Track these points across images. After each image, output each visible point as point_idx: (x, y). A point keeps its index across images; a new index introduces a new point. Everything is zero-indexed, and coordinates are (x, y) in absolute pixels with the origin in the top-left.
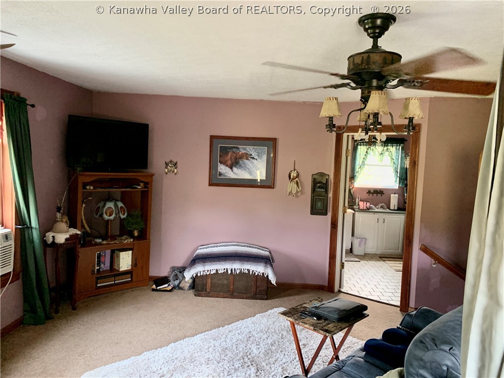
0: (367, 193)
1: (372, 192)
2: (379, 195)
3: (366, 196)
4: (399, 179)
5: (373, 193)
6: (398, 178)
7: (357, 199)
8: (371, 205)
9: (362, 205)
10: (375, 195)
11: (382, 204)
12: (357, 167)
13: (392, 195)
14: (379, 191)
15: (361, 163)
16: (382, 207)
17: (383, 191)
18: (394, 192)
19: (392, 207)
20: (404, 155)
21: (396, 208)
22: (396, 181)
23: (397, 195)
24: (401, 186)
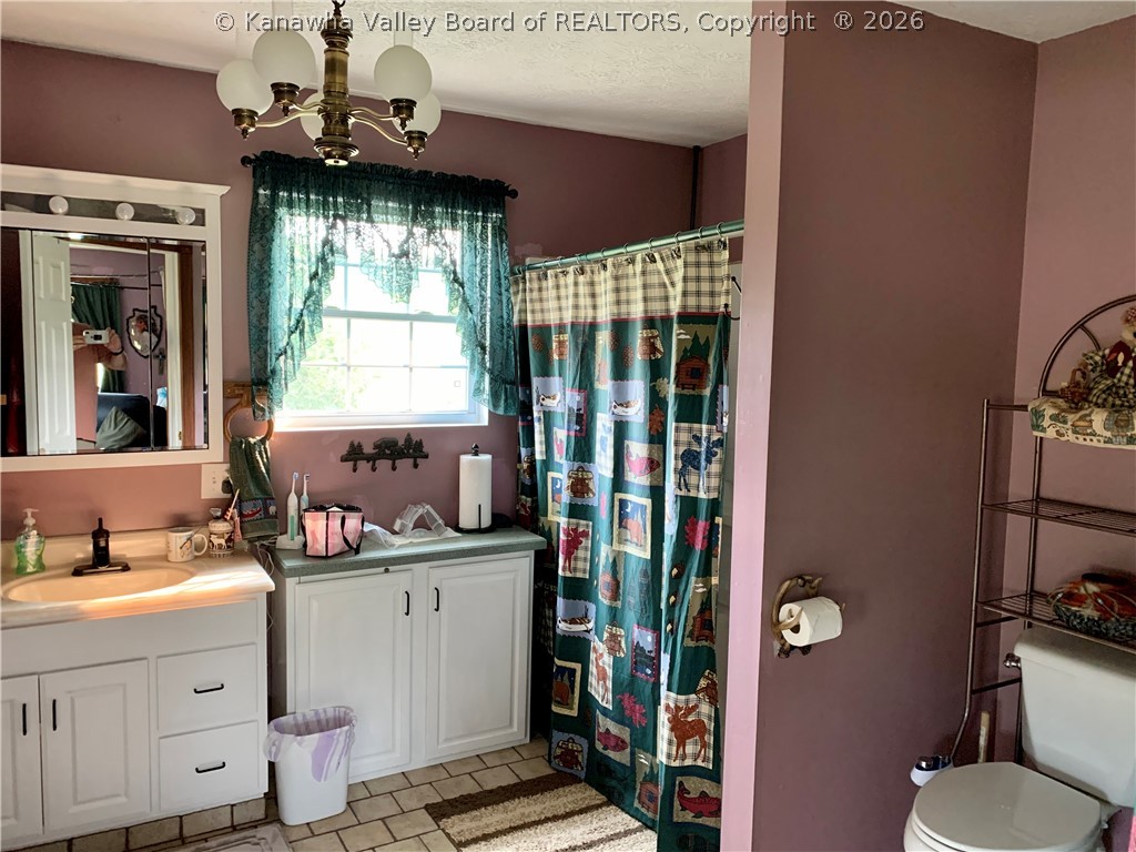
0: (344, 459)
1: (368, 449)
2: (404, 464)
3: (336, 475)
4: (492, 380)
5: (371, 459)
6: (487, 378)
7: (293, 500)
8: (368, 527)
9: (320, 530)
10: (383, 465)
11: (421, 511)
12: (281, 322)
13: (465, 459)
14: (401, 442)
15: (298, 304)
16: (422, 524)
17: (420, 444)
18: (474, 441)
19: (467, 519)
20: (505, 262)
21: (486, 522)
22: (478, 391)
23: (489, 457)
24: (501, 411)
